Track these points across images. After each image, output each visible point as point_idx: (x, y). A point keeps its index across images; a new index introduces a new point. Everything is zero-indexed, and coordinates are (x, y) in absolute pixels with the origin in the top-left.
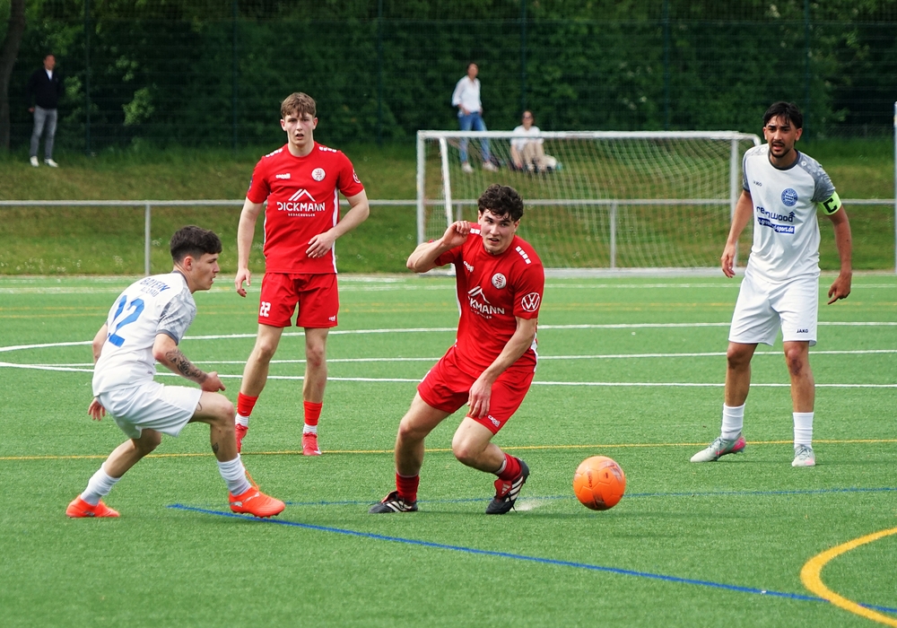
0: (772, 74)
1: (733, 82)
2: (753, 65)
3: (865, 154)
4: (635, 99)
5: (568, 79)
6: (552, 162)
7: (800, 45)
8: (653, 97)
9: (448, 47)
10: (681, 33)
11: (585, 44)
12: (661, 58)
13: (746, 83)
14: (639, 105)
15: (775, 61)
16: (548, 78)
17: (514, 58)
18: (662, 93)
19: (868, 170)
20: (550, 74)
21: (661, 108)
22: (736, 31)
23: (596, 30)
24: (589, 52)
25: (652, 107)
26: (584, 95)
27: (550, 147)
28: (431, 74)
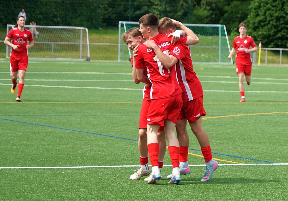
0: (89, 14)
1: (80, 15)
2: (85, 12)
3: (110, 33)
4: (57, 18)
5: (41, 14)
6: (38, 33)
7: (96, 7)
8: (61, 18)
9: (13, 5)
10: (68, 3)
11: (45, 5)
12: (63, 9)
13: (83, 16)
14: (58, 20)
15: (90, 11)
16: (36, 13)
17: (28, 8)
18: (63, 18)
19: (111, 37)
20: (36, 12)
21: (63, 21)
22: (81, 4)
23: (48, 2)
24: (46, 7)
25: (60, 21)
26: (45, 17)
27: (38, 29)
28: (9, 11)
